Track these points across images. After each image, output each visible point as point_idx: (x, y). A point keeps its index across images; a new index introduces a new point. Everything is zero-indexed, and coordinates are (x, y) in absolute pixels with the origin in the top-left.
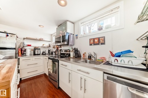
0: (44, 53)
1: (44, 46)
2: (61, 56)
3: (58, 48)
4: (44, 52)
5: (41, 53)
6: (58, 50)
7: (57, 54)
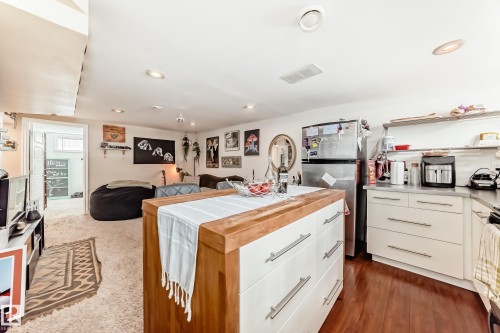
4: (487, 178)
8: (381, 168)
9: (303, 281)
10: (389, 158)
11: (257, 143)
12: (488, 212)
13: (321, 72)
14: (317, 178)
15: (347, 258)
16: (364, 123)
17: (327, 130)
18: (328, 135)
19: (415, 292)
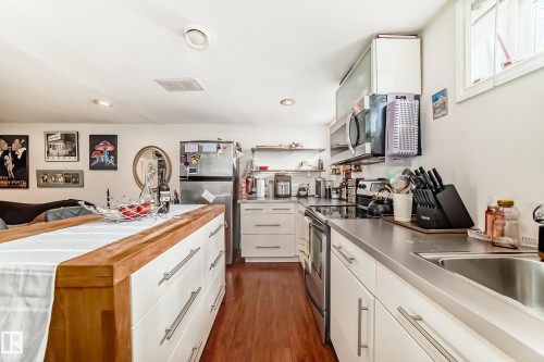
0: (303, 193)
1: (303, 168)
2: (360, 206)
3: (348, 174)
4: (304, 189)
5: (294, 193)
6: (350, 183)
7: (344, 196)
8: (250, 184)
9: (194, 294)
10: (256, 177)
11: (113, 153)
12: (304, 210)
13: (202, 89)
14: (196, 196)
15: (228, 267)
16: (238, 145)
17: (206, 148)
18: (207, 153)
19: (272, 276)
